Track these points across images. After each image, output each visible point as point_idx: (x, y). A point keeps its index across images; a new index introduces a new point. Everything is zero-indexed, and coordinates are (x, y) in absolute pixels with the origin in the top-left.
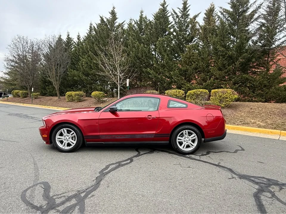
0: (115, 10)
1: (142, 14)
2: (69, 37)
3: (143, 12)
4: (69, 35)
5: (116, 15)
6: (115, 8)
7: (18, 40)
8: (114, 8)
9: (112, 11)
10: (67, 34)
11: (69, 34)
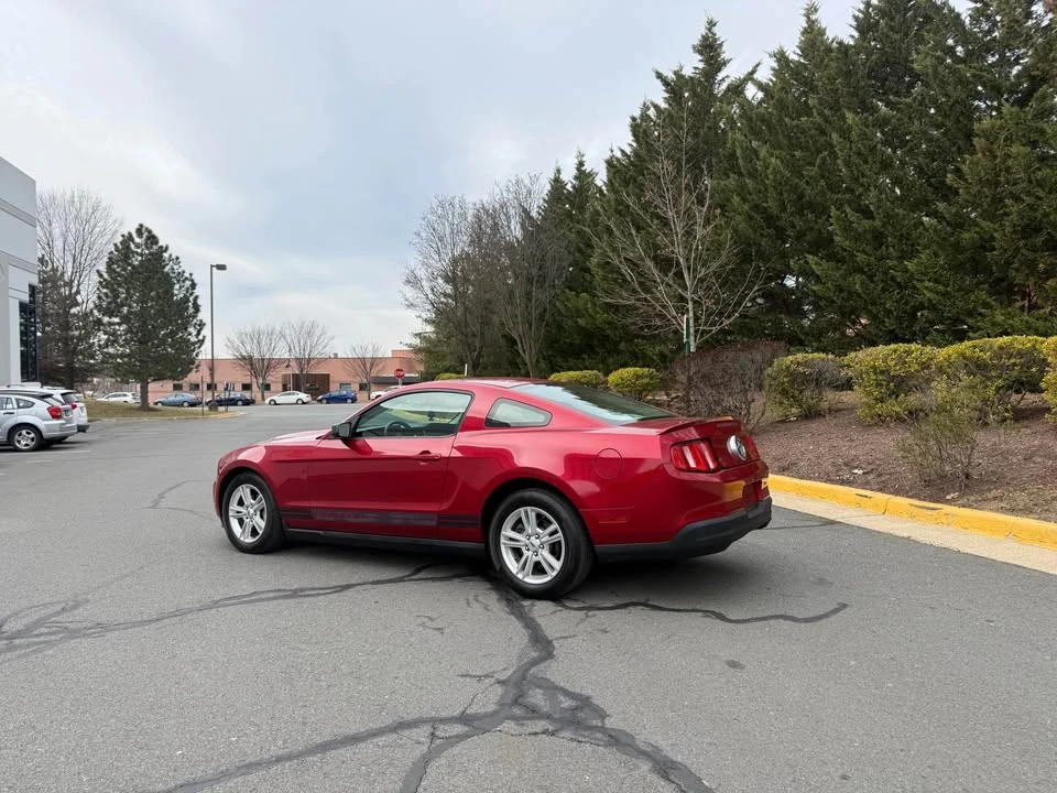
0: (715, 29)
1: (813, 17)
2: (583, 169)
3: (816, 10)
4: (581, 164)
5: (724, 49)
6: (715, 25)
7: (440, 211)
8: (712, 24)
9: (705, 38)
10: (576, 161)
11: (584, 159)
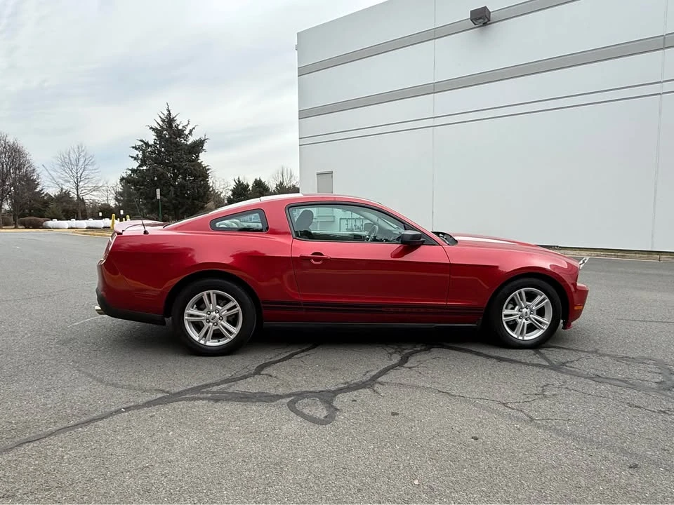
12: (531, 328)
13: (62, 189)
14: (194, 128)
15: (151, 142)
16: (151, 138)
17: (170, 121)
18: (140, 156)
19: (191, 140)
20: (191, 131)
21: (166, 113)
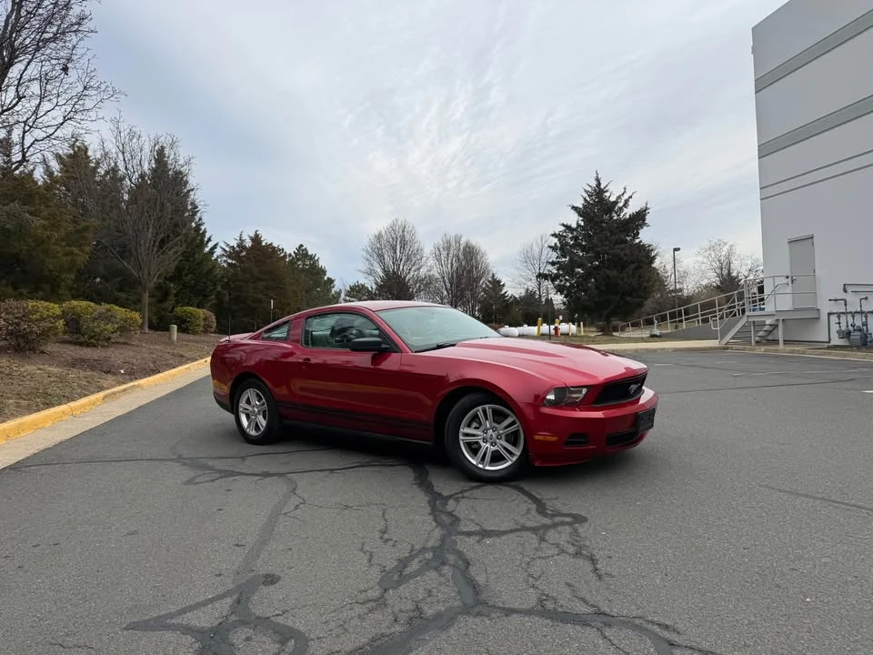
12: (497, 458)
13: (527, 290)
14: (631, 197)
15: (574, 226)
16: (574, 220)
17: (599, 192)
18: (559, 245)
19: (628, 212)
20: (627, 201)
21: (594, 184)
